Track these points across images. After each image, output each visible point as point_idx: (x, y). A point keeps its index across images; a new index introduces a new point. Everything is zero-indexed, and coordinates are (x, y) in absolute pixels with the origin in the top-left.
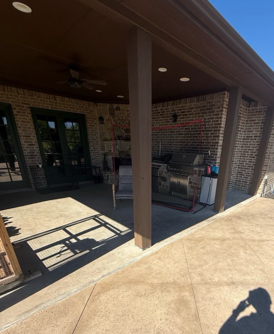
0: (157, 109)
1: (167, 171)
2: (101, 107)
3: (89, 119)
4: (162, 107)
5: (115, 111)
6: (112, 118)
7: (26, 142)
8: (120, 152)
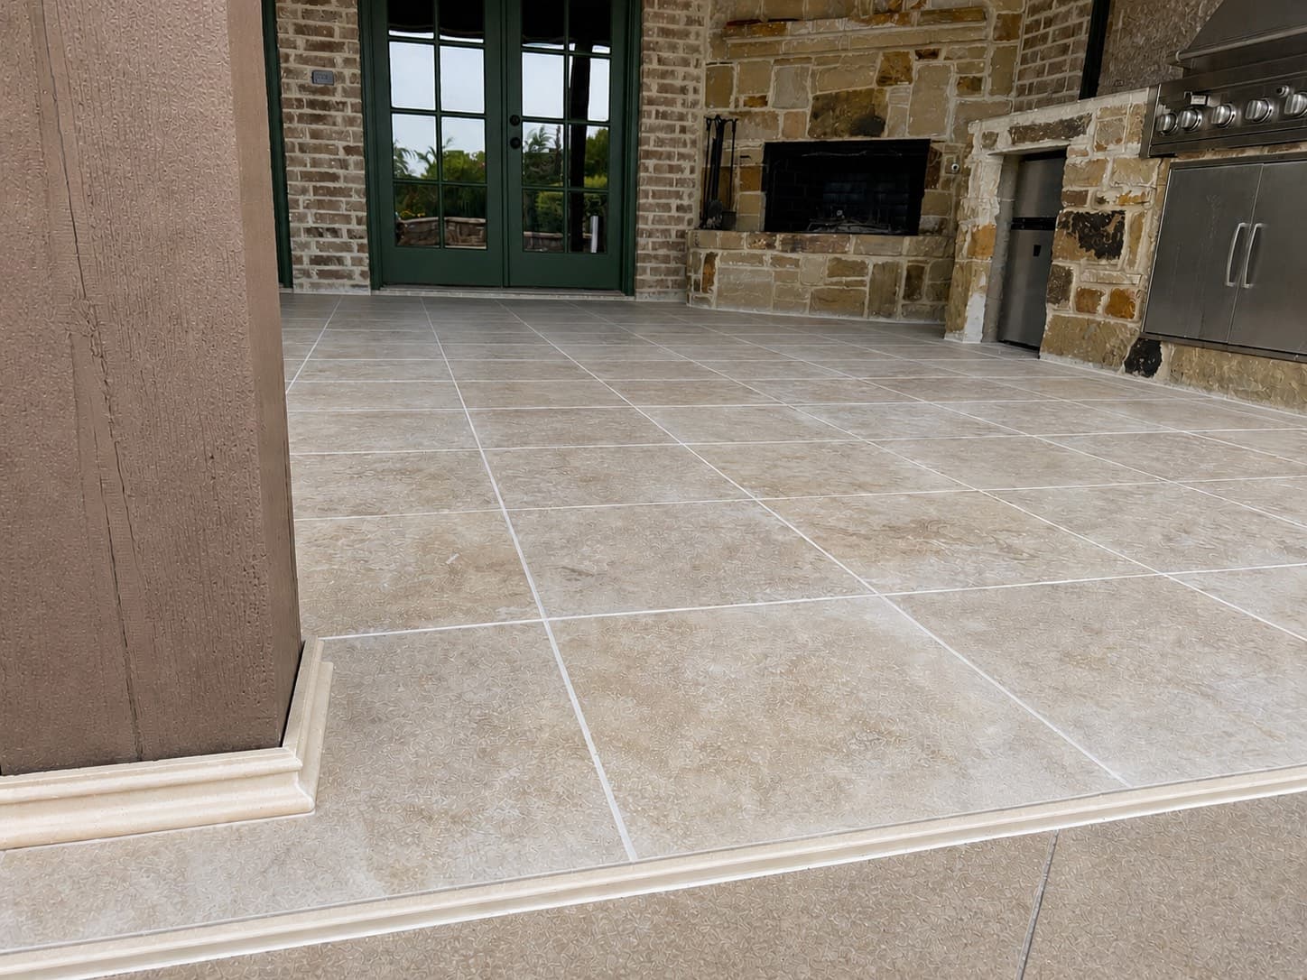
1: (1143, 154)
7: (300, 30)
8: (824, 107)
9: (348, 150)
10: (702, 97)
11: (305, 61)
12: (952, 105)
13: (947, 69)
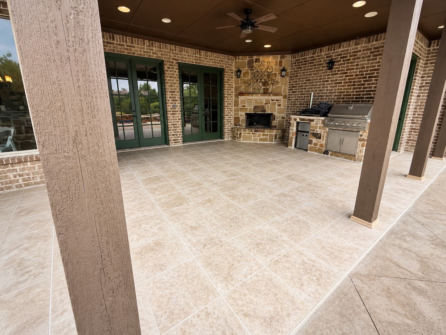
0: (305, 57)
1: (324, 126)
2: (240, 60)
3: (226, 74)
4: (313, 54)
5: (254, 63)
6: (249, 71)
7: (170, 98)
8: (255, 107)
9: (179, 119)
10: (233, 105)
11: (172, 103)
12: (277, 109)
13: (276, 103)
